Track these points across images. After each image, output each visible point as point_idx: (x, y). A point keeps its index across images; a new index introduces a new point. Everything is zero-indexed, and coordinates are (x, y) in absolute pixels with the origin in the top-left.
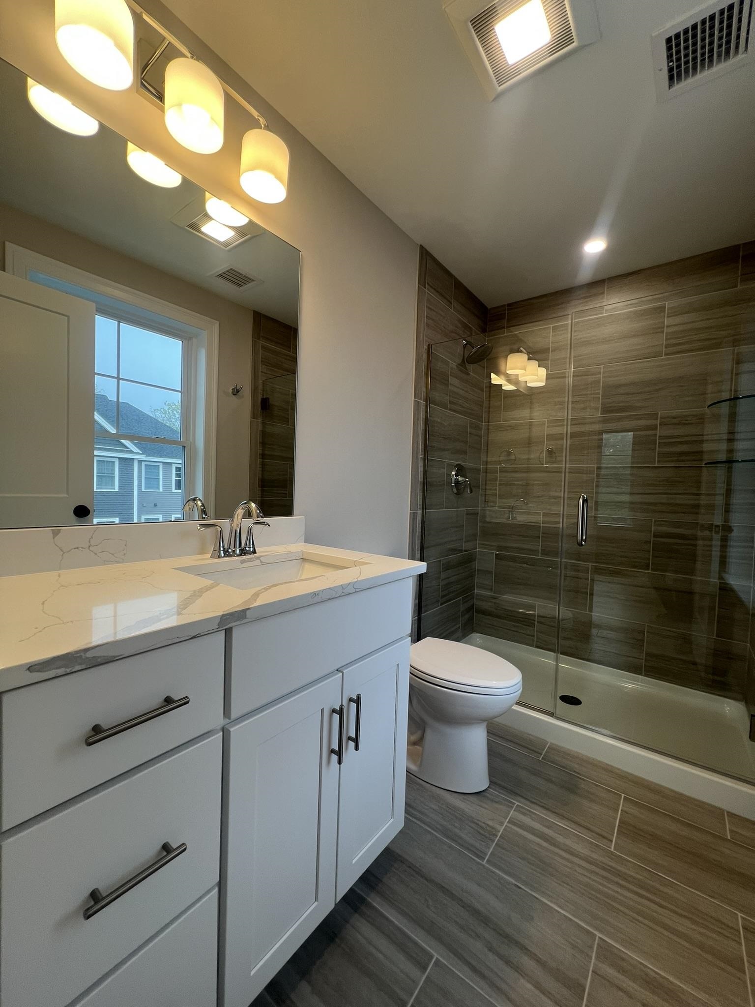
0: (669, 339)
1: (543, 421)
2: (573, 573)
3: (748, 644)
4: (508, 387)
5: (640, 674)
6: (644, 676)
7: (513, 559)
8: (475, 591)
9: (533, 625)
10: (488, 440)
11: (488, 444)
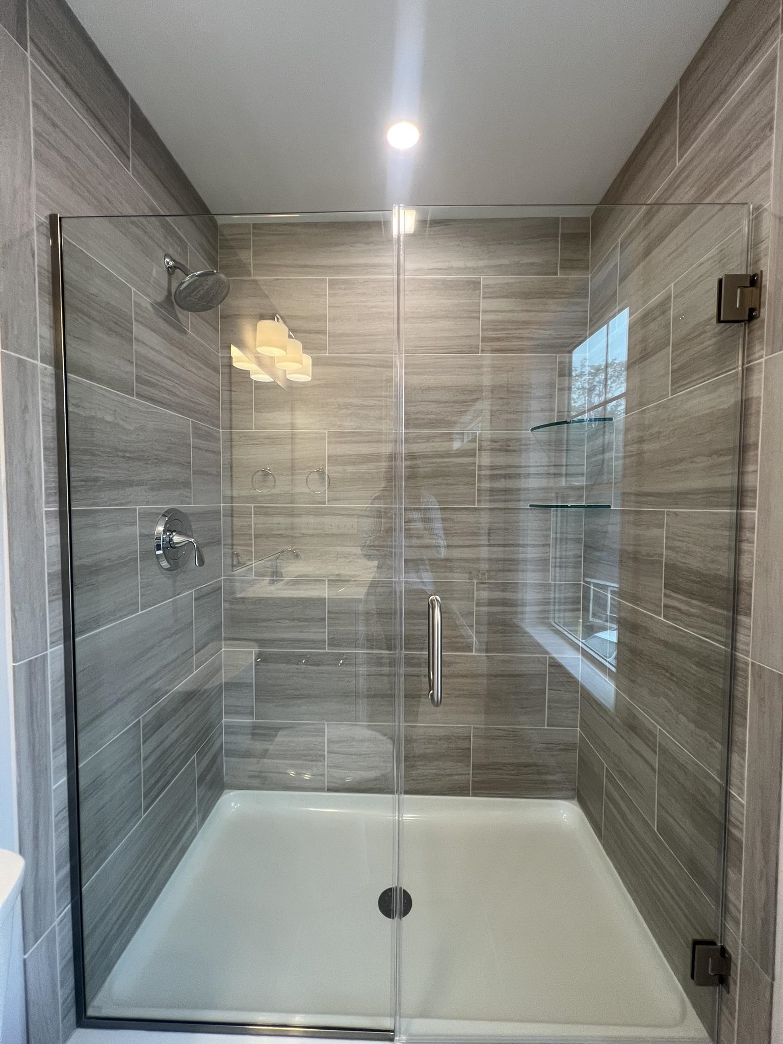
0: (486, 330)
1: (322, 433)
2: (375, 669)
3: (578, 729)
4: (260, 376)
5: (468, 795)
6: (472, 796)
7: (287, 659)
8: (224, 720)
9: (322, 759)
10: (231, 459)
11: (231, 468)
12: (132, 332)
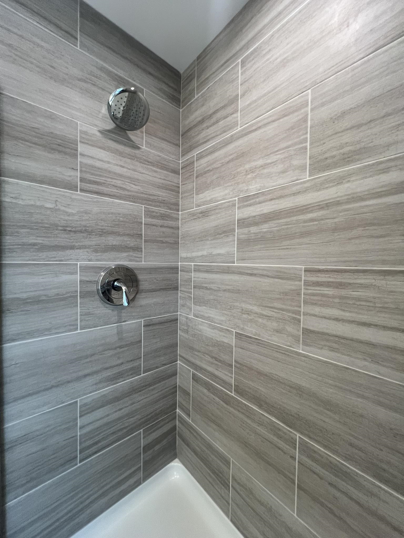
1: (234, 201)
12: (77, 150)
